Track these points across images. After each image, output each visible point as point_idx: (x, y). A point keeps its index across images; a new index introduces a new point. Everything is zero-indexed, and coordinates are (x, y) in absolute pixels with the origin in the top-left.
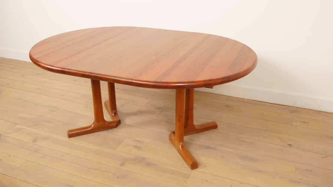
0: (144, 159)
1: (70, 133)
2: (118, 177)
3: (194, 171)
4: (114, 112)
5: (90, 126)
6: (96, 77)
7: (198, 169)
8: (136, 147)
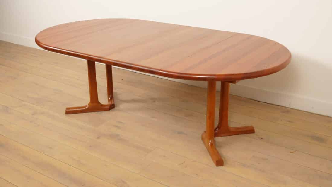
1: (67, 110)
4: (111, 96)
6: (92, 58)
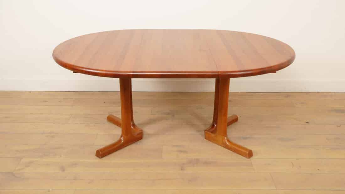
2: (190, 181)
3: (251, 159)
5: (120, 141)
7: (253, 157)
8: (181, 151)
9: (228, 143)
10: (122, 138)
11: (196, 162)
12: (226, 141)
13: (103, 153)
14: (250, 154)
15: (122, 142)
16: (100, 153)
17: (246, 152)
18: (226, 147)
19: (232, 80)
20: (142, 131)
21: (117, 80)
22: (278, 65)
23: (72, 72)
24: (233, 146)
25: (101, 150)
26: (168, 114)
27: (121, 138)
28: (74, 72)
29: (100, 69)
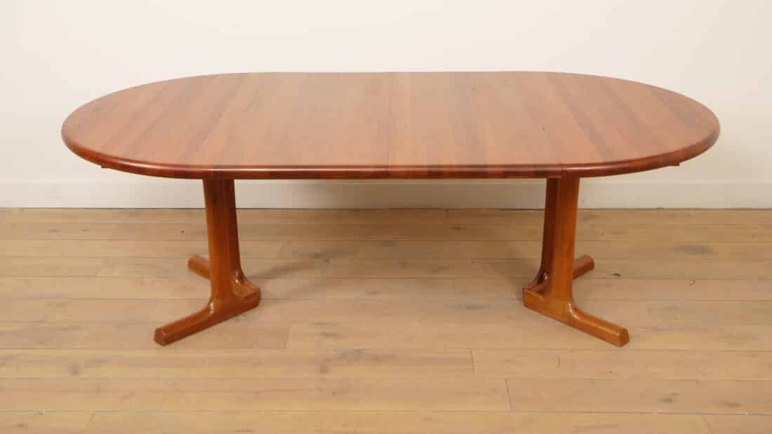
0: (359, 351)
2: (334, 394)
4: (237, 274)
5: (208, 309)
9: (575, 316)
10: (212, 305)
11: (356, 357)
12: (571, 311)
13: (169, 335)
14: (623, 338)
15: (212, 312)
16: (164, 334)
17: (614, 333)
18: (571, 323)
19: (584, 182)
20: (259, 289)
21: (199, 183)
22: (685, 150)
23: (100, 167)
24: (587, 322)
25: (166, 329)
26: (317, 256)
27: (209, 304)
28: (103, 167)
29: (150, 160)
